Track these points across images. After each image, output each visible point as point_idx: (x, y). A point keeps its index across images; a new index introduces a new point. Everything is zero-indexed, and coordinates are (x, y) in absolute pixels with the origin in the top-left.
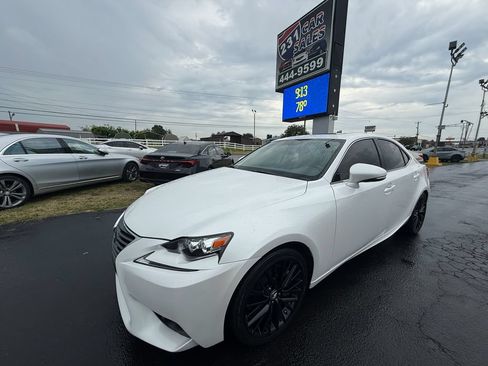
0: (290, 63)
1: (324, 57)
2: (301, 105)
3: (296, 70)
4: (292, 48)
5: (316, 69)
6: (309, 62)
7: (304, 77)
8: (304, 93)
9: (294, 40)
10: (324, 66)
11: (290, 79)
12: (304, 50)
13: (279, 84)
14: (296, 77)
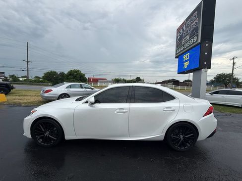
0: (181, 43)
1: (197, 36)
2: (186, 64)
3: (184, 46)
4: (182, 35)
5: (193, 43)
6: (190, 40)
7: (187, 49)
8: (188, 57)
9: (183, 30)
10: (197, 41)
11: (181, 51)
12: (187, 34)
13: (176, 54)
14: (184, 49)
